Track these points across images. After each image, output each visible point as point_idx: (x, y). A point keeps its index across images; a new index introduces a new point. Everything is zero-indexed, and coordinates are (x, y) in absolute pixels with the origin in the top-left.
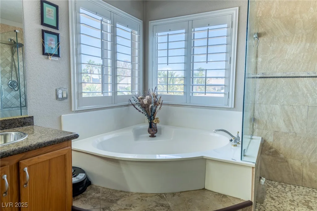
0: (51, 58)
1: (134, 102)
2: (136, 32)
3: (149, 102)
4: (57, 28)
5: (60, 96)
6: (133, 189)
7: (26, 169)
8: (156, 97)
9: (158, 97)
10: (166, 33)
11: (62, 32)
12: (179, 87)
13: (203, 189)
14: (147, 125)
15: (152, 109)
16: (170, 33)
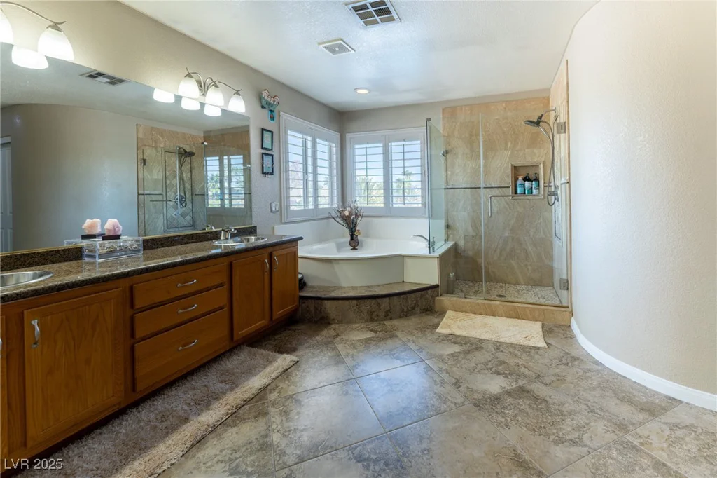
0: (267, 176)
1: (334, 215)
2: (334, 145)
3: (350, 213)
4: (271, 150)
5: (274, 209)
7: (275, 258)
8: (356, 209)
9: (359, 209)
10: (364, 146)
11: (275, 153)
12: (378, 199)
14: (349, 239)
15: (353, 221)
16: (368, 146)
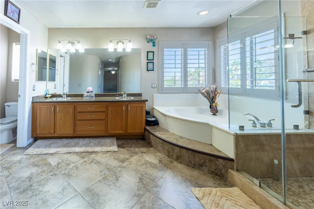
0: (150, 72)
4: (153, 60)
5: (153, 86)
6: (171, 131)
7: (129, 107)
13: (210, 145)
